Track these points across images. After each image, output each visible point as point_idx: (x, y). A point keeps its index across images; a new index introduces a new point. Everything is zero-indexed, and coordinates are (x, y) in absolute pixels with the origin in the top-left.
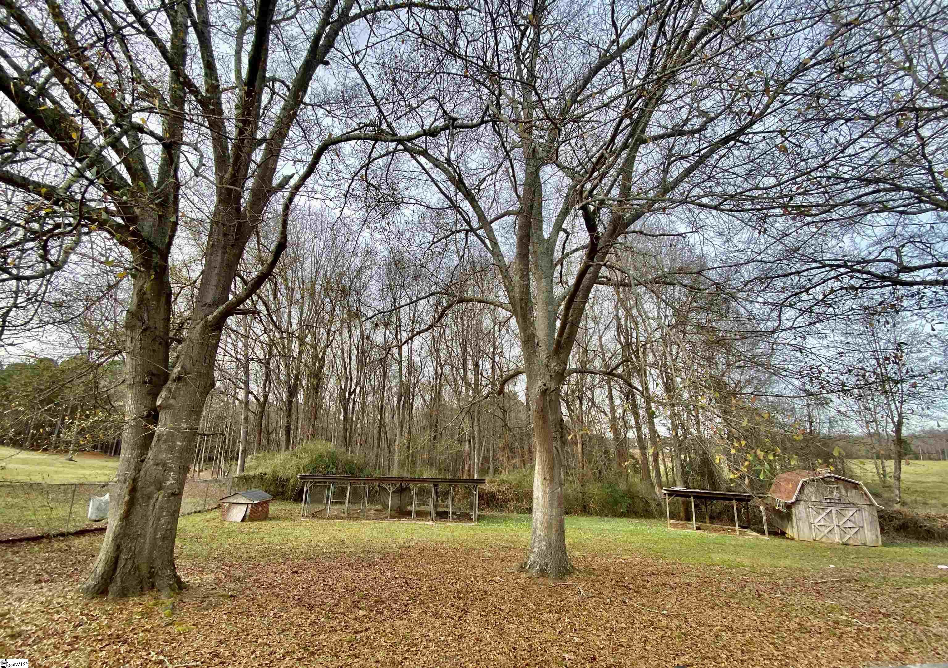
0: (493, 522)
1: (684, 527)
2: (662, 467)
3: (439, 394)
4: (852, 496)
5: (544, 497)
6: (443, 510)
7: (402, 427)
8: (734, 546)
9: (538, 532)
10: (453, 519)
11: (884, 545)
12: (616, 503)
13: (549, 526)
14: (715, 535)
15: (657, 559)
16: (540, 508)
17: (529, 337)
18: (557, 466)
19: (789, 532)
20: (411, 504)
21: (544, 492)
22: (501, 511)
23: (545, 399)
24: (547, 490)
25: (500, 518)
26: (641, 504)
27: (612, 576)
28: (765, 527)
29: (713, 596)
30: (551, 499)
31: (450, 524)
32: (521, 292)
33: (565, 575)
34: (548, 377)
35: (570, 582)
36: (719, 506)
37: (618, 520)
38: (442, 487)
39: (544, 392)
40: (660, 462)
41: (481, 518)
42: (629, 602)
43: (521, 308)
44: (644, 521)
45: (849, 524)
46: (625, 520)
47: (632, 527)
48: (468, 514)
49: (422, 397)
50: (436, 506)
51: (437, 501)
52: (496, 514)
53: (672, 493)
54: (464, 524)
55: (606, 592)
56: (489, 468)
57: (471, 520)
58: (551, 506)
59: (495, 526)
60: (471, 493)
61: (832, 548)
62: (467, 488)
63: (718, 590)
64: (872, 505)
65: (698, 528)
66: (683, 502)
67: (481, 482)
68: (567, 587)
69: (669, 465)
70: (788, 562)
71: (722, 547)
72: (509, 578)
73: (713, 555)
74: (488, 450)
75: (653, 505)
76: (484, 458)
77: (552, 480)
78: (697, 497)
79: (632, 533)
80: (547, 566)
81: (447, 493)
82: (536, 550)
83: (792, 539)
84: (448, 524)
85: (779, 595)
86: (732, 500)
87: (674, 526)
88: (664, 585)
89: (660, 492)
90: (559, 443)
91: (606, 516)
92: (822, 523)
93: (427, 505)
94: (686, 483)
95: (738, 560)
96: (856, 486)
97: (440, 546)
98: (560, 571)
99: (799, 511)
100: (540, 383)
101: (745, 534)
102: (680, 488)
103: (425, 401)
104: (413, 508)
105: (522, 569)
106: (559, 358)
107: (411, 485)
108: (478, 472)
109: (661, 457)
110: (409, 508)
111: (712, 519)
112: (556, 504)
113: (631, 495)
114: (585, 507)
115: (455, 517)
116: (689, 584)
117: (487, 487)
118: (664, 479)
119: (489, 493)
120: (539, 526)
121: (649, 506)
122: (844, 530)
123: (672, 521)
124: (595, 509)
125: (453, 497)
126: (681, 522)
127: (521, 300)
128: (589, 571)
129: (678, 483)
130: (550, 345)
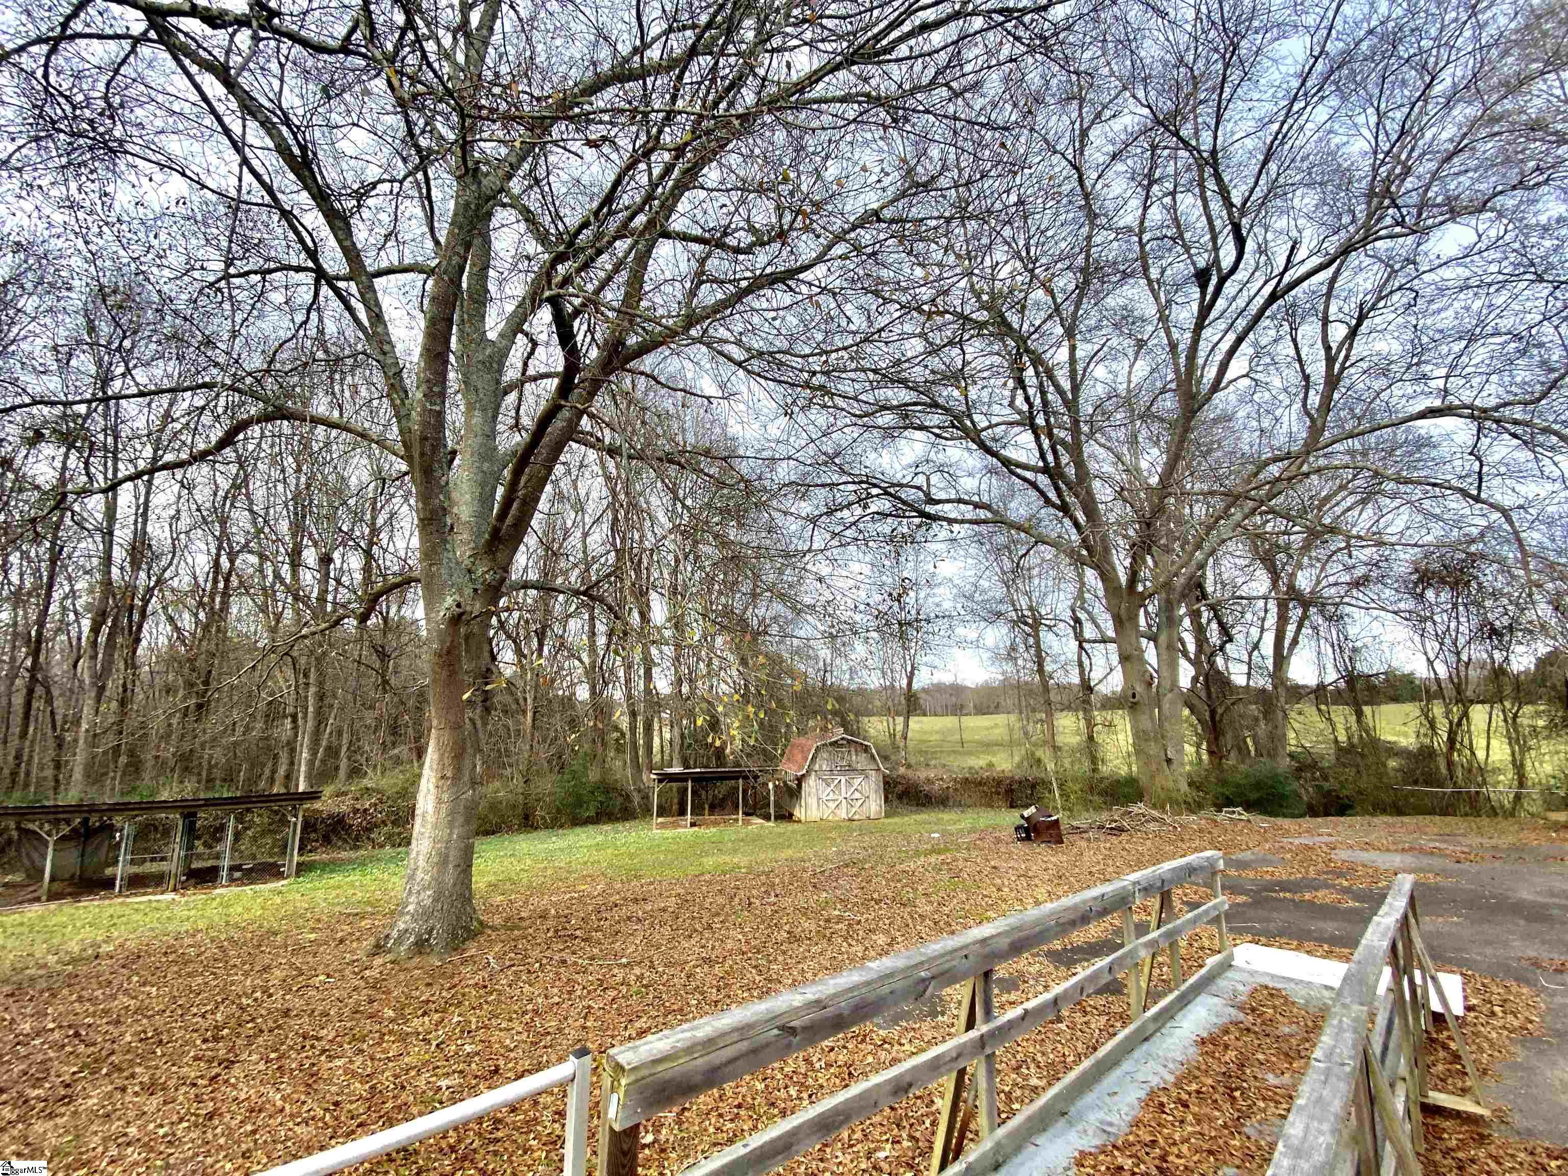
0: (332, 871)
1: (676, 825)
2: (656, 741)
3: (218, 615)
4: (860, 760)
5: (437, 810)
6: (210, 863)
7: (101, 690)
8: (733, 842)
9: (420, 875)
10: (232, 880)
11: (886, 816)
12: (579, 803)
13: (443, 861)
14: (713, 830)
15: (629, 881)
16: (428, 831)
17: (432, 512)
18: (470, 751)
19: (798, 813)
20: (115, 862)
21: (439, 801)
22: (356, 848)
23: (456, 633)
24: (445, 797)
25: (351, 861)
26: (620, 800)
27: (550, 923)
28: (772, 811)
29: (694, 918)
30: (452, 813)
31: (223, 892)
32: (425, 424)
33: (465, 940)
34: (468, 591)
35: (473, 952)
36: (722, 788)
37: (578, 830)
38: (204, 818)
39: (456, 620)
40: (656, 733)
41: (302, 869)
42: (571, 959)
43: (422, 454)
44: (619, 826)
45: (857, 795)
46: (591, 829)
47: (600, 838)
48: (275, 865)
49: (171, 619)
50: (188, 859)
51: (190, 847)
52: (344, 855)
53: (665, 778)
54: (257, 887)
55: (536, 953)
56: (337, 768)
57: (279, 875)
58: (451, 825)
59: (337, 878)
60: (284, 822)
61: (837, 826)
62: (276, 813)
63: (702, 907)
64: (879, 770)
65: (693, 825)
66: (679, 789)
67: (312, 796)
68: (464, 962)
69: (667, 736)
70: (790, 852)
71: (718, 846)
72: (347, 972)
73: (705, 860)
74: (340, 734)
75: (636, 799)
76: (329, 748)
77: (456, 778)
78: (698, 779)
79: (599, 847)
80: (430, 933)
81: (222, 828)
82: (411, 908)
83: (799, 821)
84: (218, 891)
85: (773, 899)
86: (737, 778)
87: (662, 826)
88: (629, 918)
89: (649, 778)
90: (478, 711)
91: (561, 826)
92: (831, 796)
93: (163, 859)
94: (686, 764)
95: (736, 860)
96: (866, 749)
97: (188, 941)
98: (455, 936)
99: (811, 786)
100: (449, 601)
101: (748, 823)
102: (677, 769)
103: (177, 629)
104: (120, 870)
105: (378, 949)
106: (494, 560)
107: (117, 820)
108: (309, 777)
109: (656, 726)
110: (109, 871)
111: (713, 809)
112: (460, 820)
113: (607, 788)
114: (526, 817)
115: (237, 875)
116: (664, 910)
117: (327, 804)
118: (657, 758)
119: (331, 816)
120: (422, 863)
121: (631, 802)
122: (850, 801)
123: (660, 820)
124: (543, 818)
125: (237, 836)
126: (670, 819)
127: (424, 439)
128: (511, 924)
129: (675, 762)
130: (479, 535)
